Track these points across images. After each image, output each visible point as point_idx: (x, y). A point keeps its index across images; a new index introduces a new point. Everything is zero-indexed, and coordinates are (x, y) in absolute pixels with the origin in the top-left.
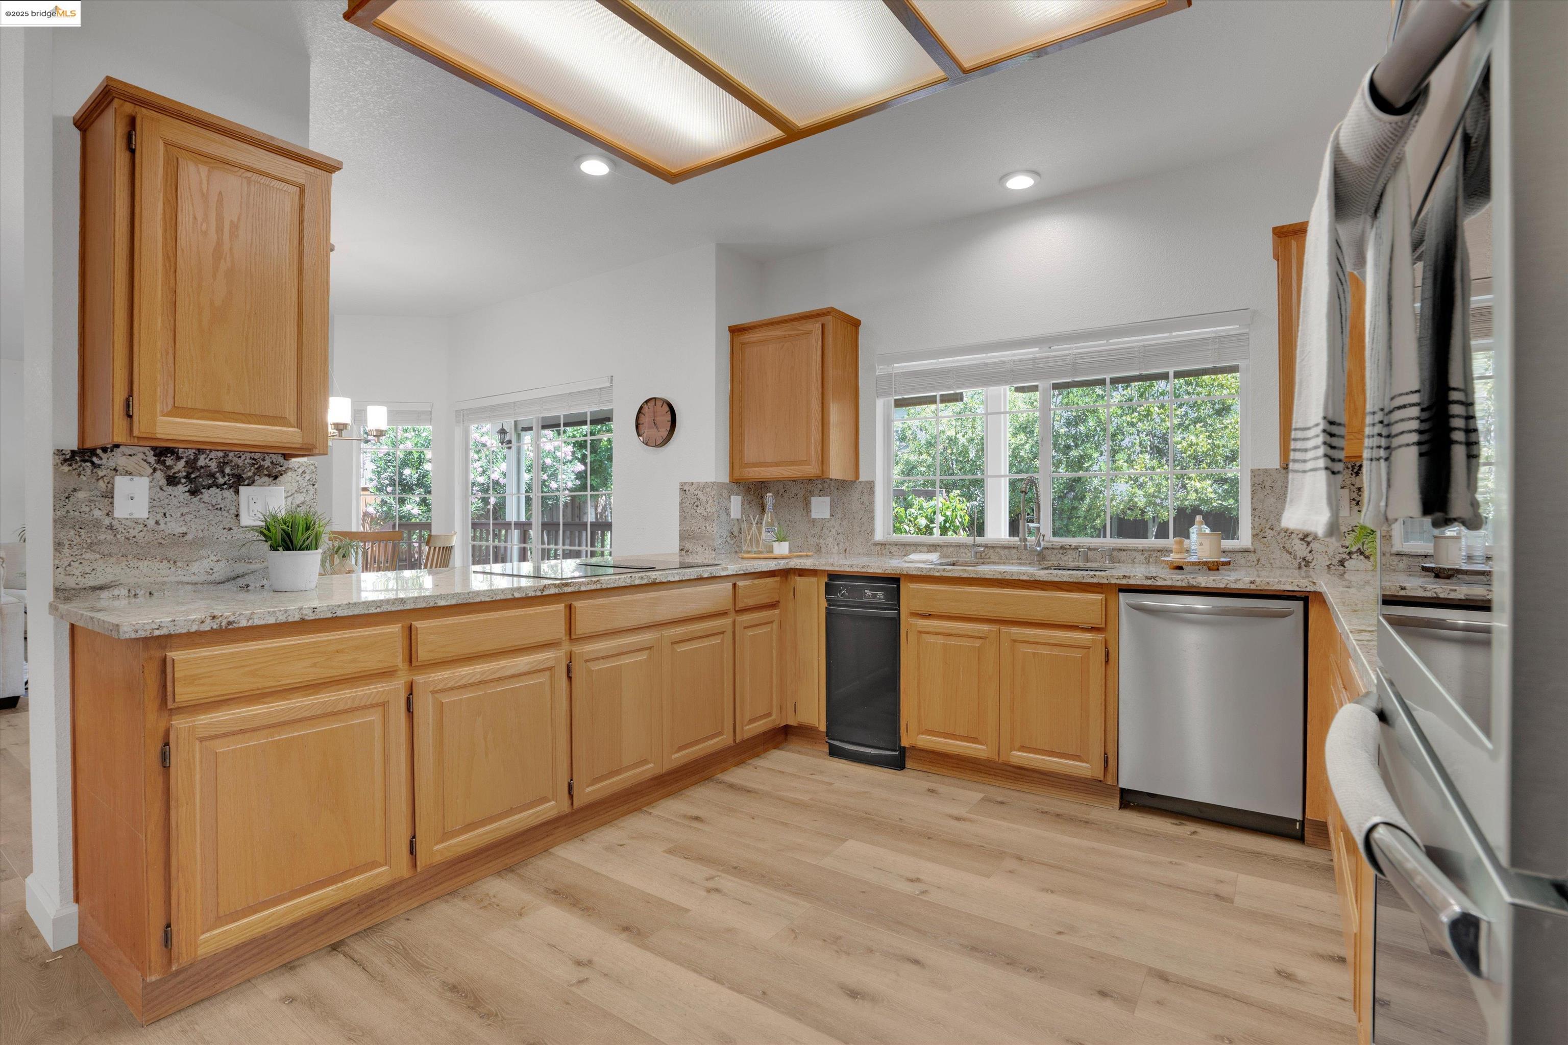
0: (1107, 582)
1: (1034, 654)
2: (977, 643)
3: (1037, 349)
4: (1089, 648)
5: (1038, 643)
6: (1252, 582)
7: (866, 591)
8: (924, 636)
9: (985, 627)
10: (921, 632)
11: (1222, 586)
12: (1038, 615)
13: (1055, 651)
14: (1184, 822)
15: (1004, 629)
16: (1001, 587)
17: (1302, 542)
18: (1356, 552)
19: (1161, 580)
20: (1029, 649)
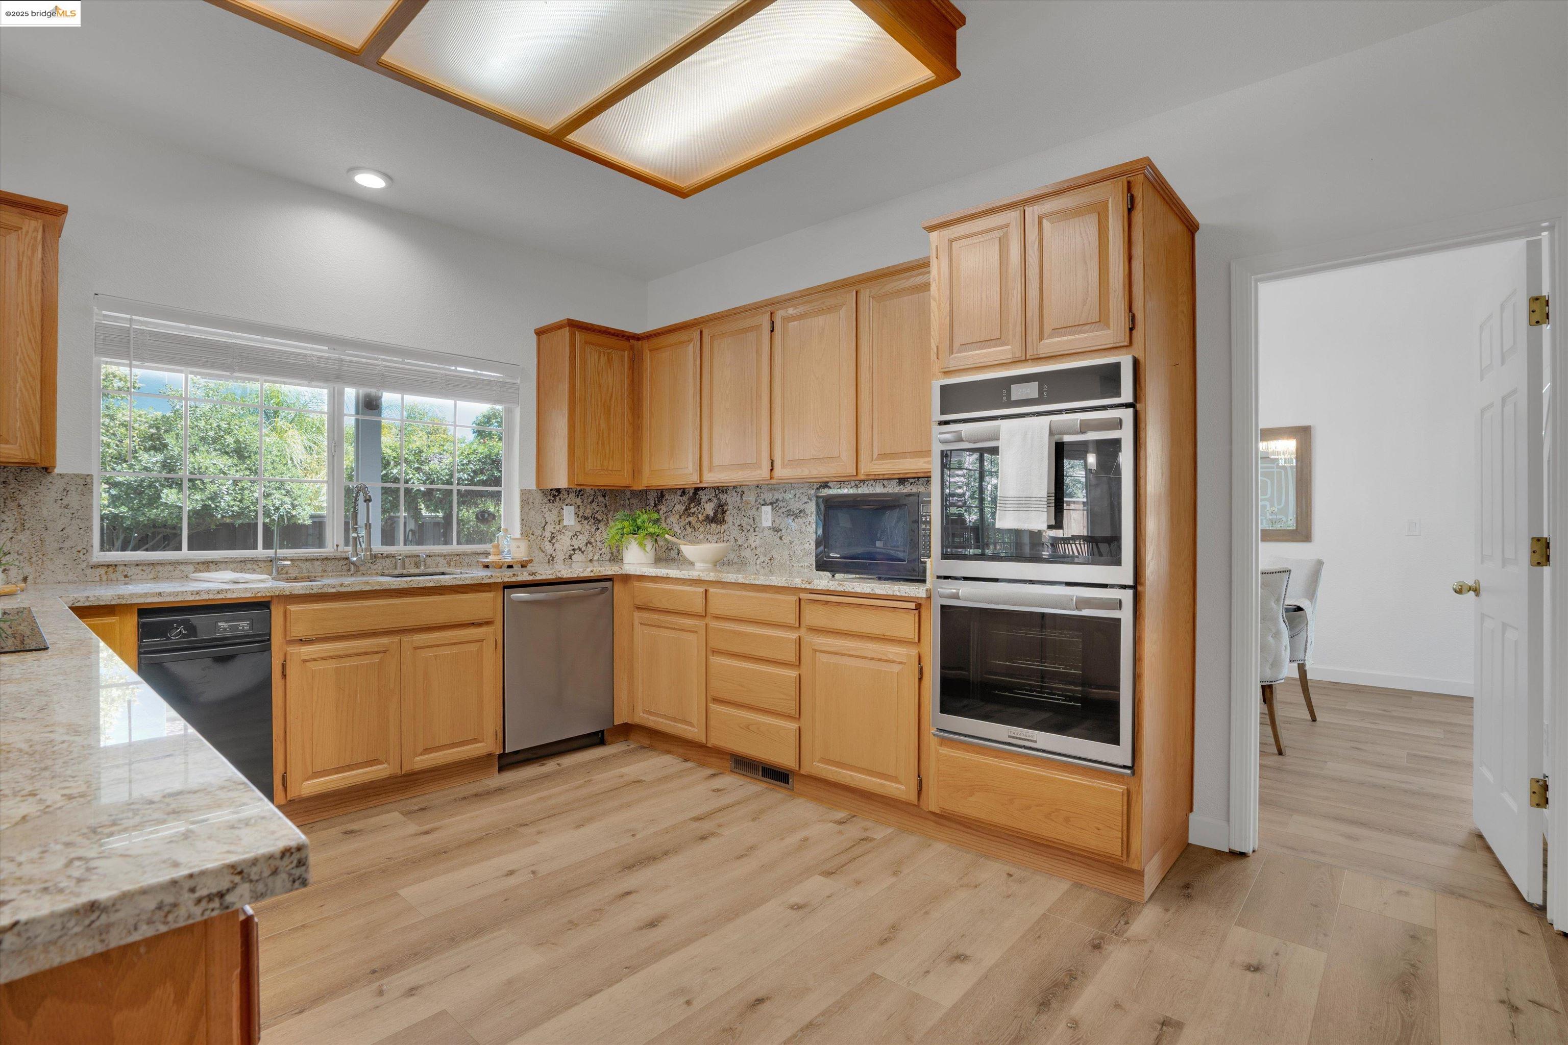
0: (501, 581)
1: (436, 656)
2: (376, 659)
3: (327, 348)
4: (482, 641)
5: (438, 646)
6: (592, 571)
7: (220, 624)
8: (308, 664)
9: (384, 641)
10: (304, 661)
11: (576, 576)
12: (441, 619)
13: (455, 649)
14: (545, 762)
15: (405, 638)
16: (400, 597)
17: (550, 544)
18: (577, 549)
19: (539, 575)
20: (430, 653)
